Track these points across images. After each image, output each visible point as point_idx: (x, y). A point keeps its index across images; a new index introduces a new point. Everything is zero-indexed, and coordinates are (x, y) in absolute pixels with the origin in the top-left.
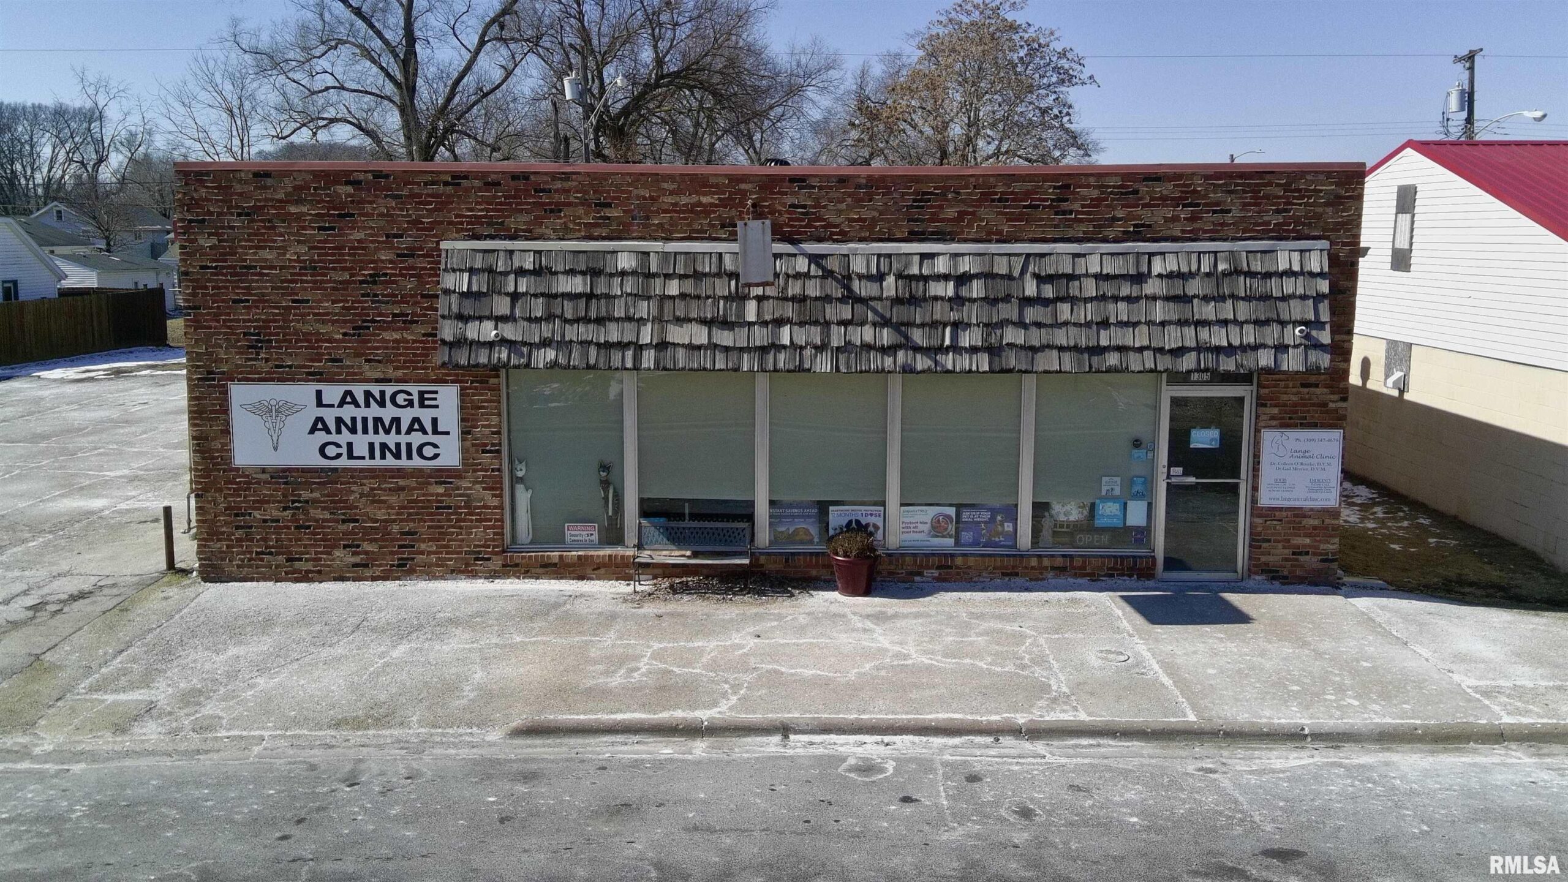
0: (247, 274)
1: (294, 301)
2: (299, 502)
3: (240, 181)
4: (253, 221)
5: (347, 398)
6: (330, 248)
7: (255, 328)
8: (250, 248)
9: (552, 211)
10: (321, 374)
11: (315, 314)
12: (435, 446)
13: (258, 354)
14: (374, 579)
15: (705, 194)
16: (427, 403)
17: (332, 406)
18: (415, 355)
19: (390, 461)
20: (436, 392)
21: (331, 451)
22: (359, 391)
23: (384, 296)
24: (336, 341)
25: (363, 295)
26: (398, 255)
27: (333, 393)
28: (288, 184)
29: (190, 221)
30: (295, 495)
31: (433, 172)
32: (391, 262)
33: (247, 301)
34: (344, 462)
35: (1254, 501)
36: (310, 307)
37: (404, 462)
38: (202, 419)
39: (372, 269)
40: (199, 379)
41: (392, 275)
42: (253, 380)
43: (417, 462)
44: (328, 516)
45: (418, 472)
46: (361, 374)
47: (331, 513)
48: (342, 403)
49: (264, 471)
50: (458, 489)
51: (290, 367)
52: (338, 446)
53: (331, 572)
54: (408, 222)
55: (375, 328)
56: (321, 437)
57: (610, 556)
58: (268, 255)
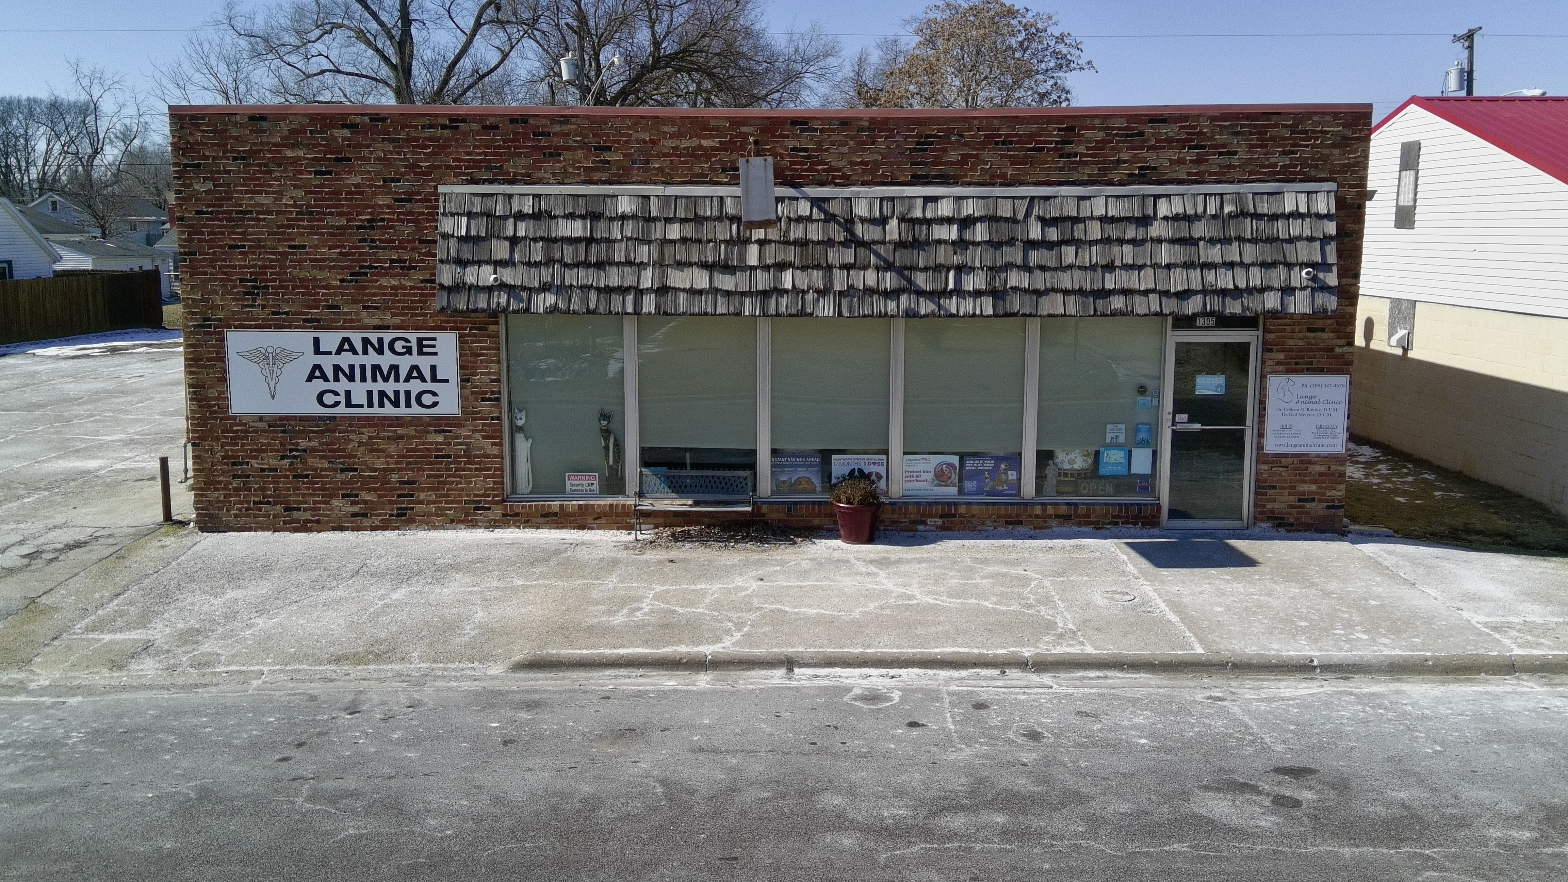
0: (242, 220)
1: (290, 247)
2: (297, 450)
3: (235, 124)
4: (249, 165)
5: (345, 346)
6: (327, 193)
7: (251, 274)
8: (246, 193)
9: (551, 155)
10: (318, 321)
11: (311, 260)
12: (435, 394)
13: (254, 300)
14: (373, 529)
15: (706, 137)
16: (425, 350)
17: (330, 353)
18: (413, 302)
19: (389, 410)
20: (435, 339)
21: (329, 399)
22: (356, 338)
23: (381, 241)
24: (333, 287)
25: (360, 241)
26: (396, 200)
27: (330, 340)
28: (284, 127)
29: (186, 165)
30: (293, 444)
31: (430, 115)
32: (388, 207)
33: (244, 247)
34: (342, 409)
35: (1260, 447)
36: (307, 253)
37: (402, 411)
38: (198, 367)
39: (370, 214)
40: (195, 326)
41: (390, 220)
42: (250, 327)
43: (416, 410)
44: (326, 465)
45: (416, 421)
46: (359, 321)
47: (329, 462)
48: (340, 350)
49: (261, 419)
50: (457, 437)
51: (287, 313)
52: (336, 394)
53: (329, 522)
54: (406, 166)
55: (373, 274)
56: (319, 385)
57: (611, 505)
58: (264, 200)
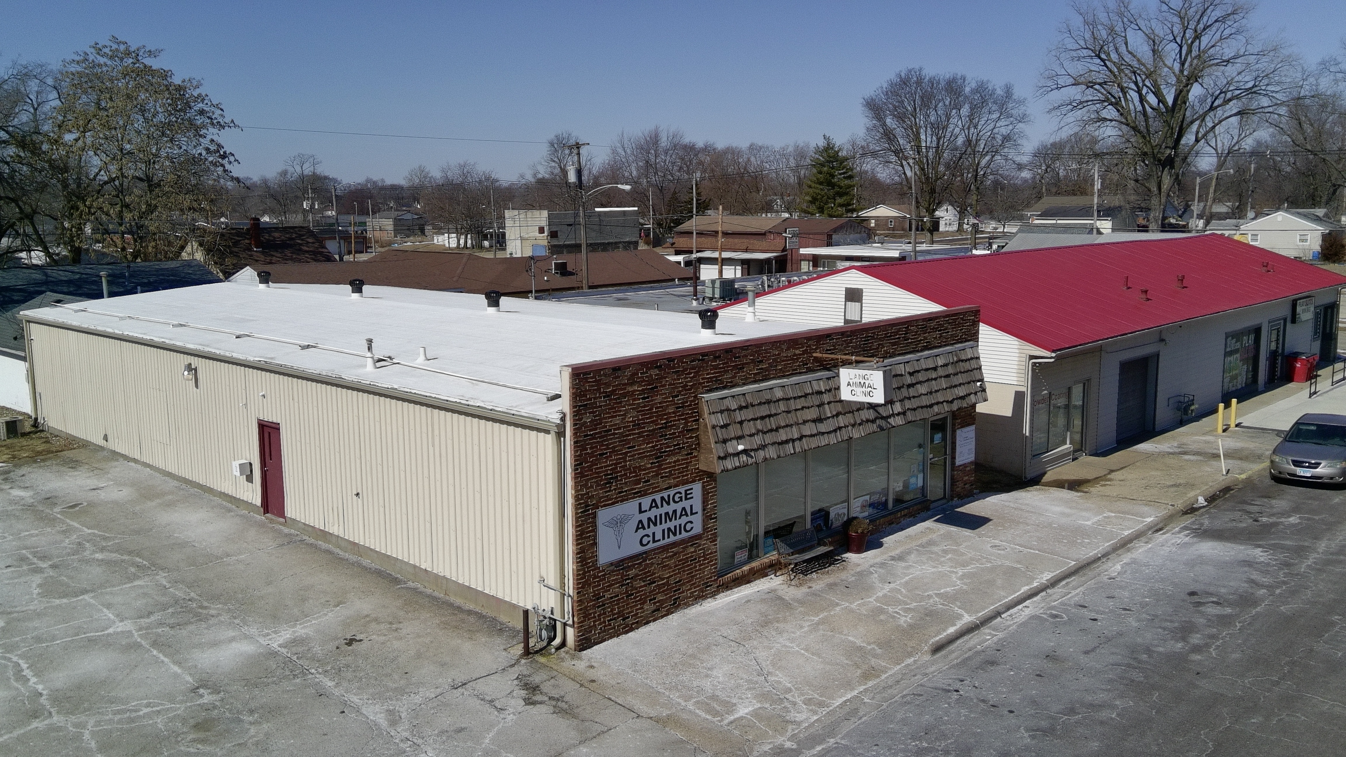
0: (606, 436)
1: (629, 448)
2: (628, 579)
3: (605, 375)
4: (610, 400)
5: (654, 505)
6: (647, 410)
7: (610, 470)
8: (609, 418)
9: (741, 368)
10: (640, 492)
11: (639, 454)
12: (691, 522)
13: (610, 487)
14: (662, 617)
15: (797, 349)
16: (688, 496)
17: (646, 511)
18: (683, 468)
19: (673, 538)
20: (692, 489)
21: (645, 541)
22: (658, 497)
23: (670, 434)
24: (648, 469)
25: (660, 437)
26: (677, 408)
27: (646, 502)
28: (628, 373)
29: (580, 406)
30: (626, 576)
31: (693, 354)
32: (673, 413)
33: (606, 453)
34: (651, 545)
35: (953, 463)
36: (636, 450)
37: (678, 537)
38: (582, 539)
39: (665, 419)
40: (581, 512)
41: (674, 421)
42: (608, 505)
43: (684, 535)
44: (643, 584)
45: (683, 541)
46: (658, 487)
47: (644, 581)
48: (651, 507)
49: (612, 564)
50: (700, 546)
51: (626, 491)
52: (648, 536)
53: (643, 620)
54: (682, 387)
55: (666, 456)
56: (641, 532)
58: (617, 420)
